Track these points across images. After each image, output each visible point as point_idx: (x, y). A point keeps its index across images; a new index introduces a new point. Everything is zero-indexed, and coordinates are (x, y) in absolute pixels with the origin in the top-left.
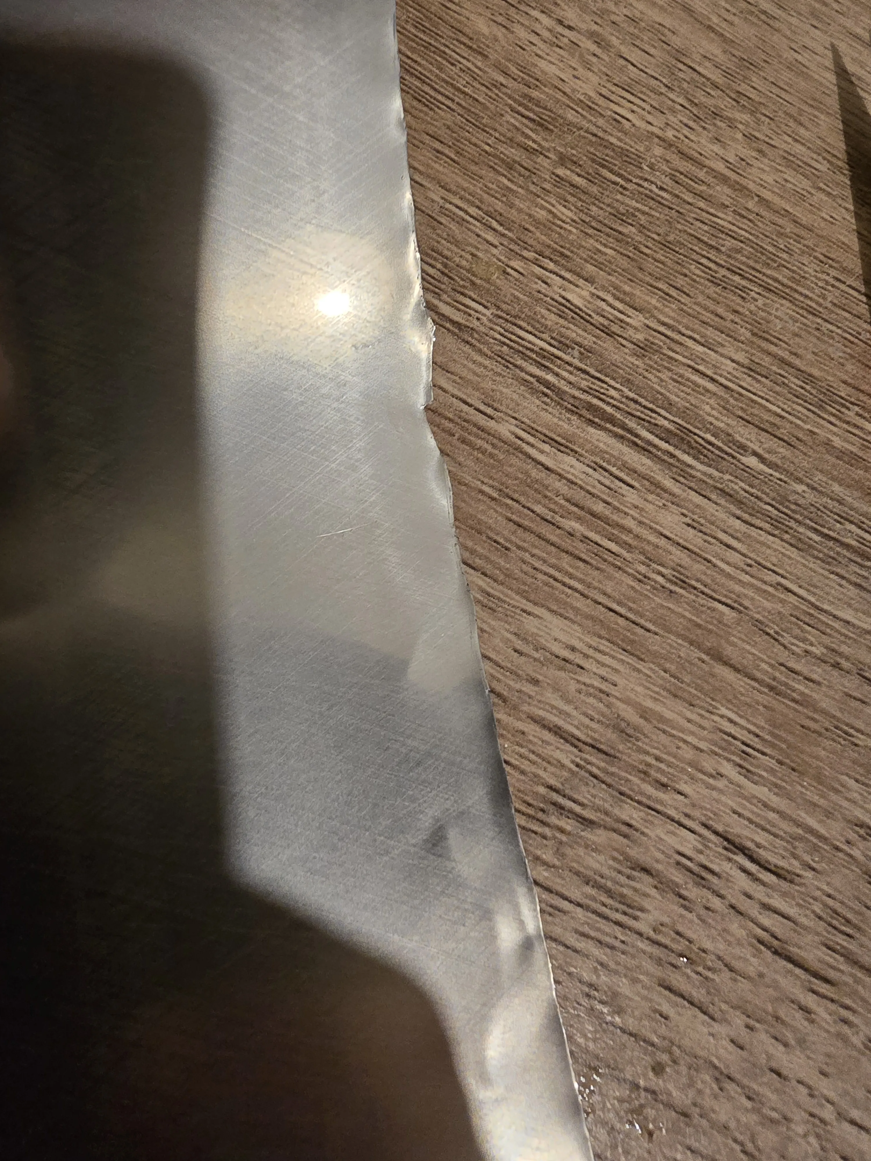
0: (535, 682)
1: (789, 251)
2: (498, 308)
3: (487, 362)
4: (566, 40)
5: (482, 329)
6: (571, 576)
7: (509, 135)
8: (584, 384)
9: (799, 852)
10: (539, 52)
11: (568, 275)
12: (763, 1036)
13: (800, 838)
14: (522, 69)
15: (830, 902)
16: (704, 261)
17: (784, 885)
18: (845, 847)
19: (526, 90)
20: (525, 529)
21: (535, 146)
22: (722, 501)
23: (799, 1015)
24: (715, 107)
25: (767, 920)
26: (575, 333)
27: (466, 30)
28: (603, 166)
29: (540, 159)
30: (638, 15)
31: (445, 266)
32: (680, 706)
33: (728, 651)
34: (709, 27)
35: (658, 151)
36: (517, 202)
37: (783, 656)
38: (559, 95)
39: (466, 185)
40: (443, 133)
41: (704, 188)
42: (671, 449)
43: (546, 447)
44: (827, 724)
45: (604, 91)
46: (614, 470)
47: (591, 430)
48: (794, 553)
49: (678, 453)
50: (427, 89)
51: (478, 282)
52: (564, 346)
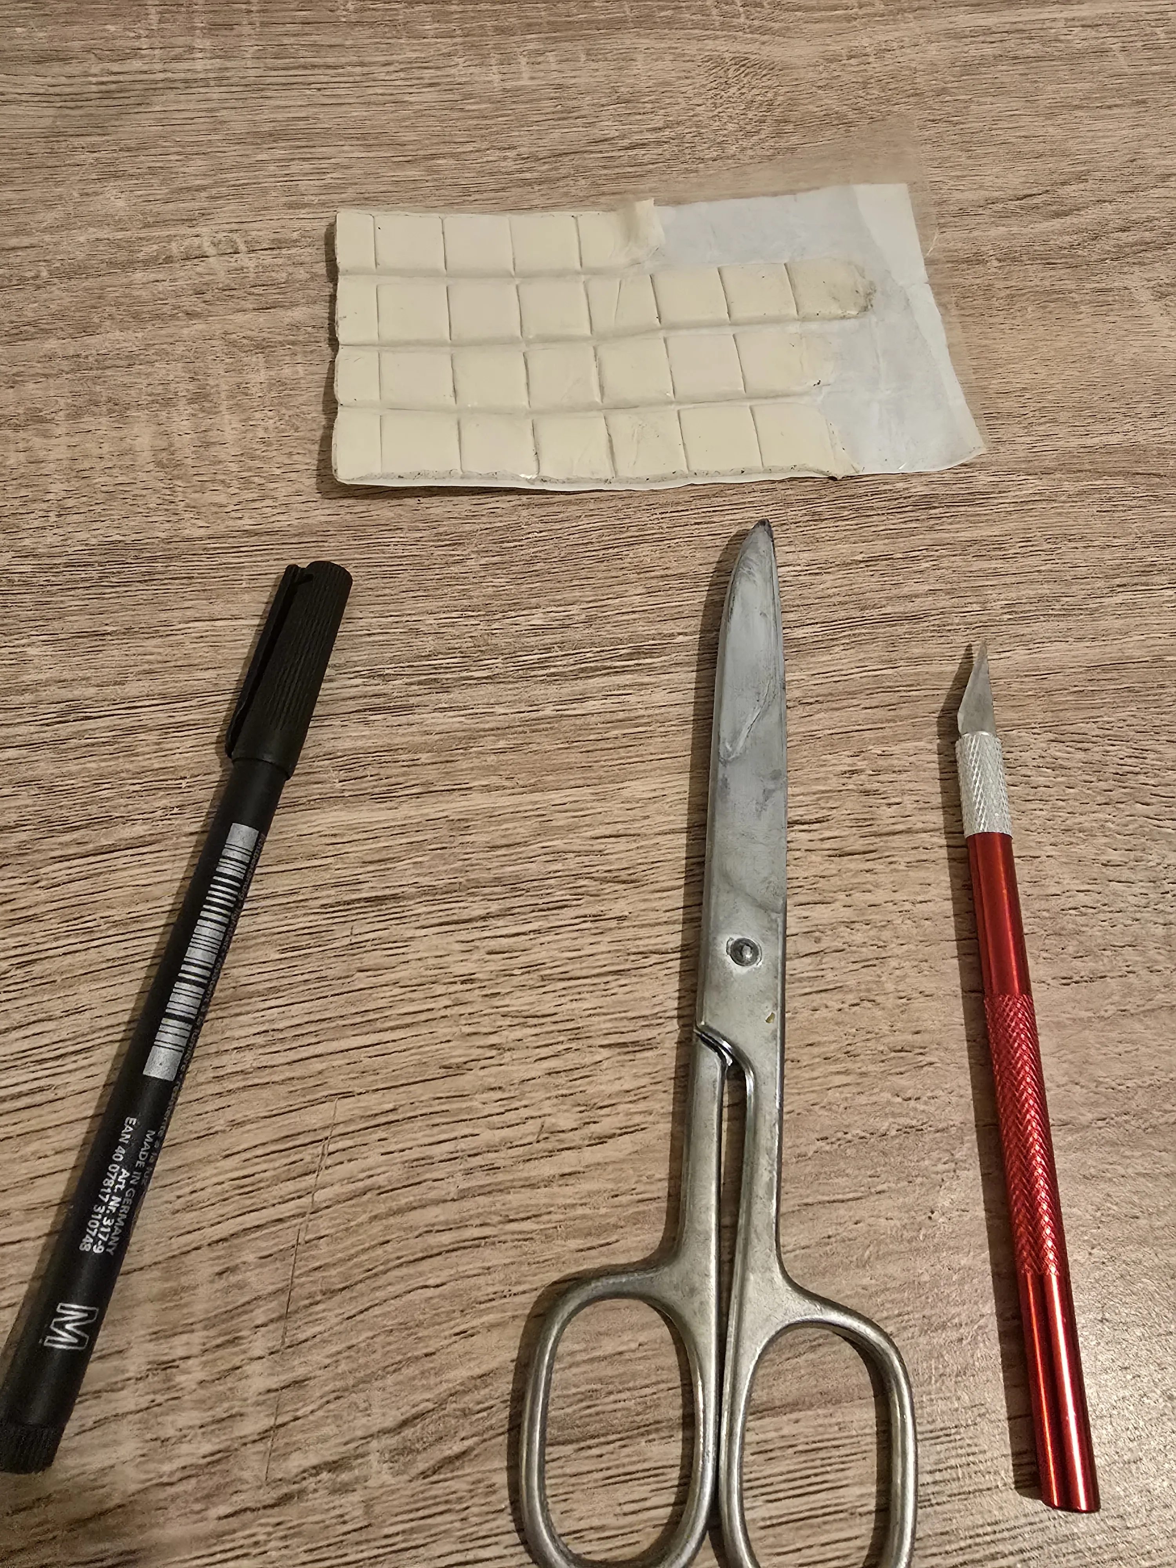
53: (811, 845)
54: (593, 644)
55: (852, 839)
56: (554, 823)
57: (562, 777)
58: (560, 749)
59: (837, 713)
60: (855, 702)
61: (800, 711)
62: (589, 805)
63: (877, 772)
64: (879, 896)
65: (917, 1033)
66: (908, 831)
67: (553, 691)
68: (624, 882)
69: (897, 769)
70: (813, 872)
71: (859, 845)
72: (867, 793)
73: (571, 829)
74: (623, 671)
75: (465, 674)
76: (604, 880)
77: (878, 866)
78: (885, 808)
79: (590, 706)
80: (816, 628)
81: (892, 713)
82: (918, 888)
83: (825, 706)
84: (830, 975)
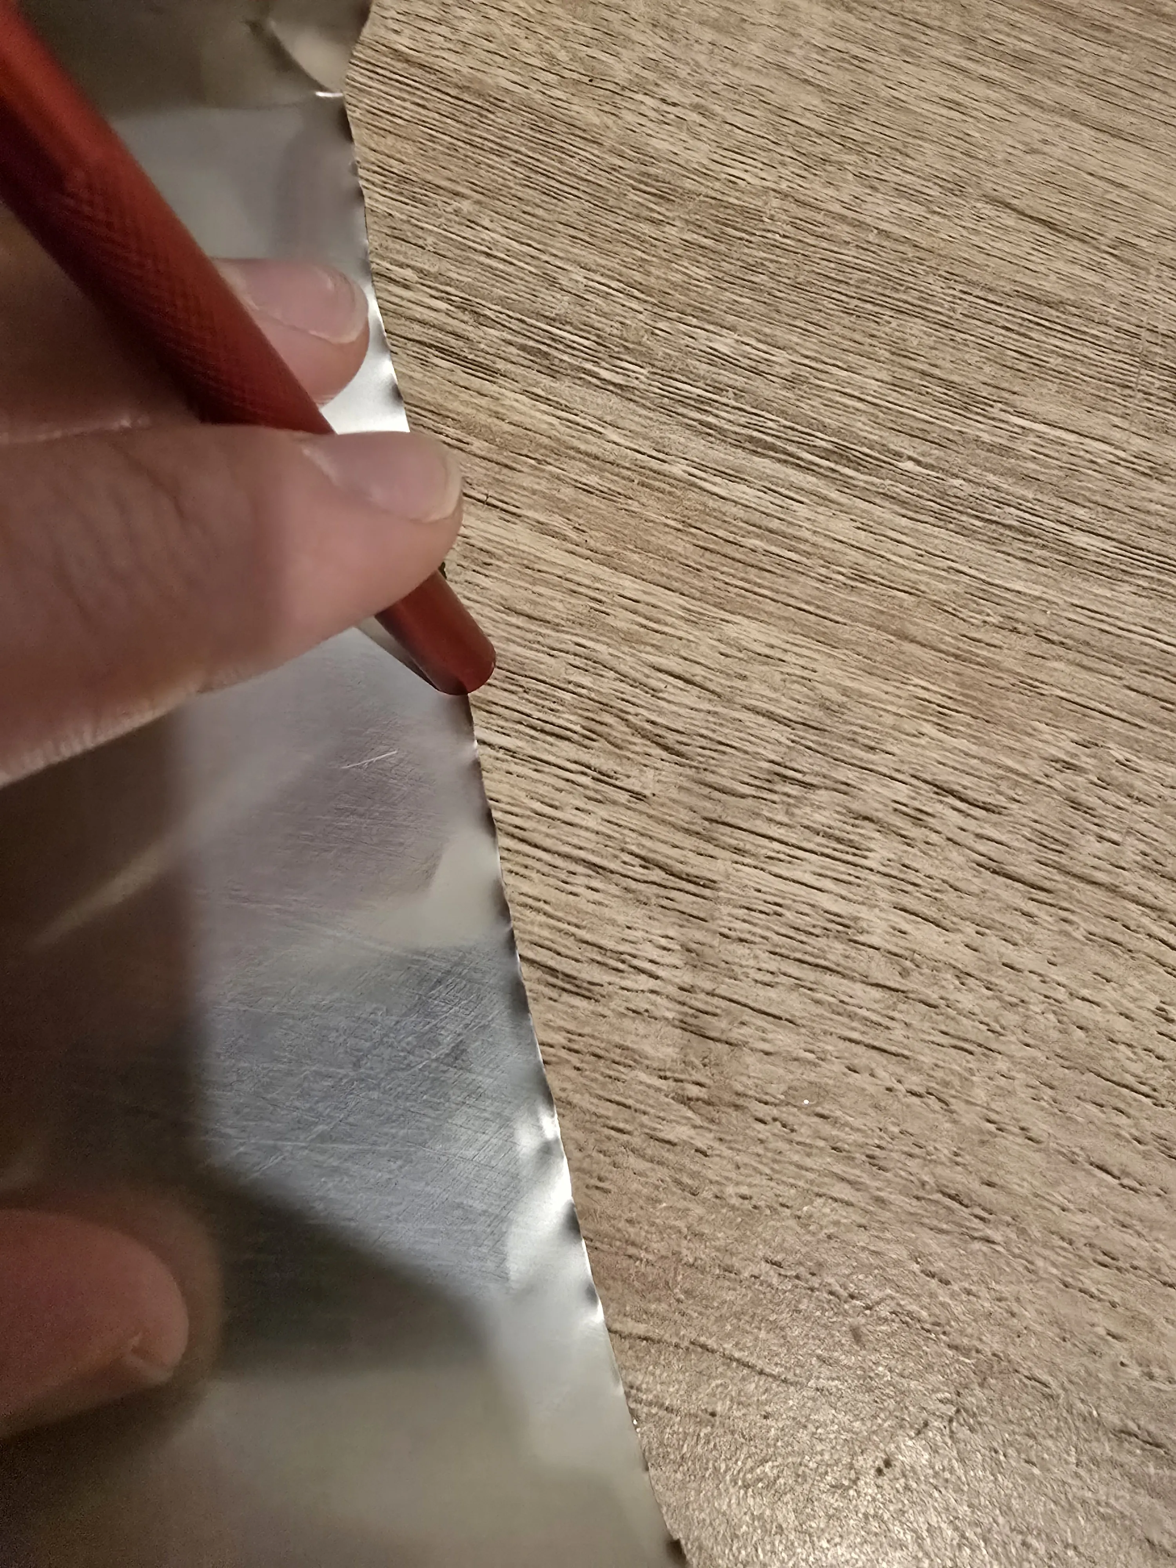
0: (744, 678)
1: (914, 274)
2: (653, 366)
3: (651, 415)
4: (672, 117)
5: (642, 386)
6: (760, 586)
7: (635, 211)
8: (742, 421)
9: (1003, 788)
10: (650, 132)
11: (711, 327)
12: (994, 939)
13: (1002, 778)
14: (637, 150)
15: (1038, 826)
16: (835, 295)
17: (994, 817)
18: (1045, 780)
19: (643, 168)
20: (711, 551)
21: (661, 218)
22: (887, 504)
23: (1023, 920)
24: (823, 153)
25: (983, 847)
26: (726, 377)
27: (577, 123)
28: (727, 225)
29: (668, 228)
30: (736, 81)
31: (599, 336)
32: (876, 682)
33: (912, 630)
34: (806, 81)
35: (775, 203)
36: (652, 269)
37: (964, 628)
38: (675, 168)
39: (603, 262)
40: (574, 219)
41: (824, 229)
42: (832, 465)
43: (717, 480)
44: (1013, 681)
45: (716, 157)
46: (782, 490)
47: (756, 459)
48: (960, 540)
49: (838, 468)
50: (553, 183)
51: (631, 346)
52: (719, 391)
53: (960, 836)
54: (783, 413)
55: (1023, 857)
56: (609, 620)
57: (650, 564)
58: (667, 525)
59: (1085, 675)
60: (1118, 671)
61: (1032, 644)
62: (670, 620)
63: (1105, 784)
64: (1025, 958)
65: (990, 1184)
66: (1113, 890)
67: (698, 447)
68: (666, 748)
69: (1136, 794)
70: (944, 872)
71: (1030, 870)
72: (1076, 805)
73: (628, 638)
74: (807, 468)
75: (589, 366)
76: (638, 731)
77: (1042, 914)
78: (1092, 839)
79: (739, 491)
80: (1109, 545)
81: (1165, 714)
82: (1088, 976)
83: (1071, 655)
84: (899, 1032)
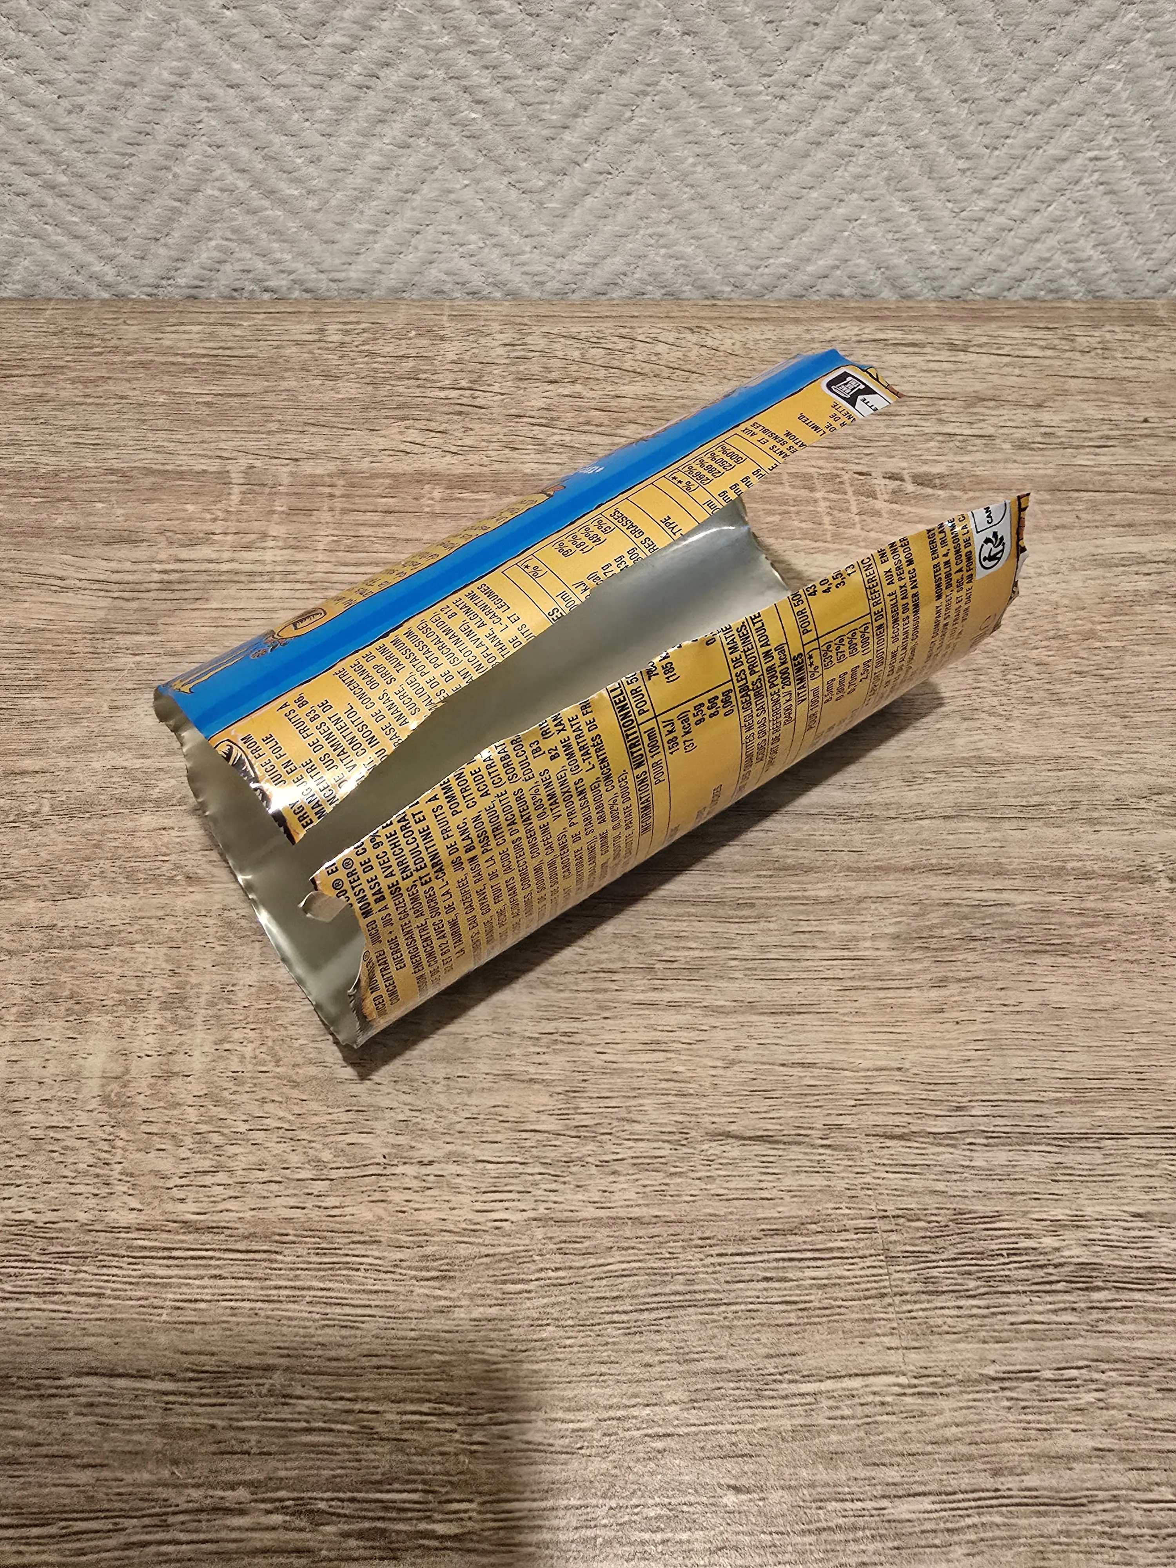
2: (480, 1493)
4: (432, 1178)
5: (477, 1526)
31: (426, 1482)
80: (927, 1504)
